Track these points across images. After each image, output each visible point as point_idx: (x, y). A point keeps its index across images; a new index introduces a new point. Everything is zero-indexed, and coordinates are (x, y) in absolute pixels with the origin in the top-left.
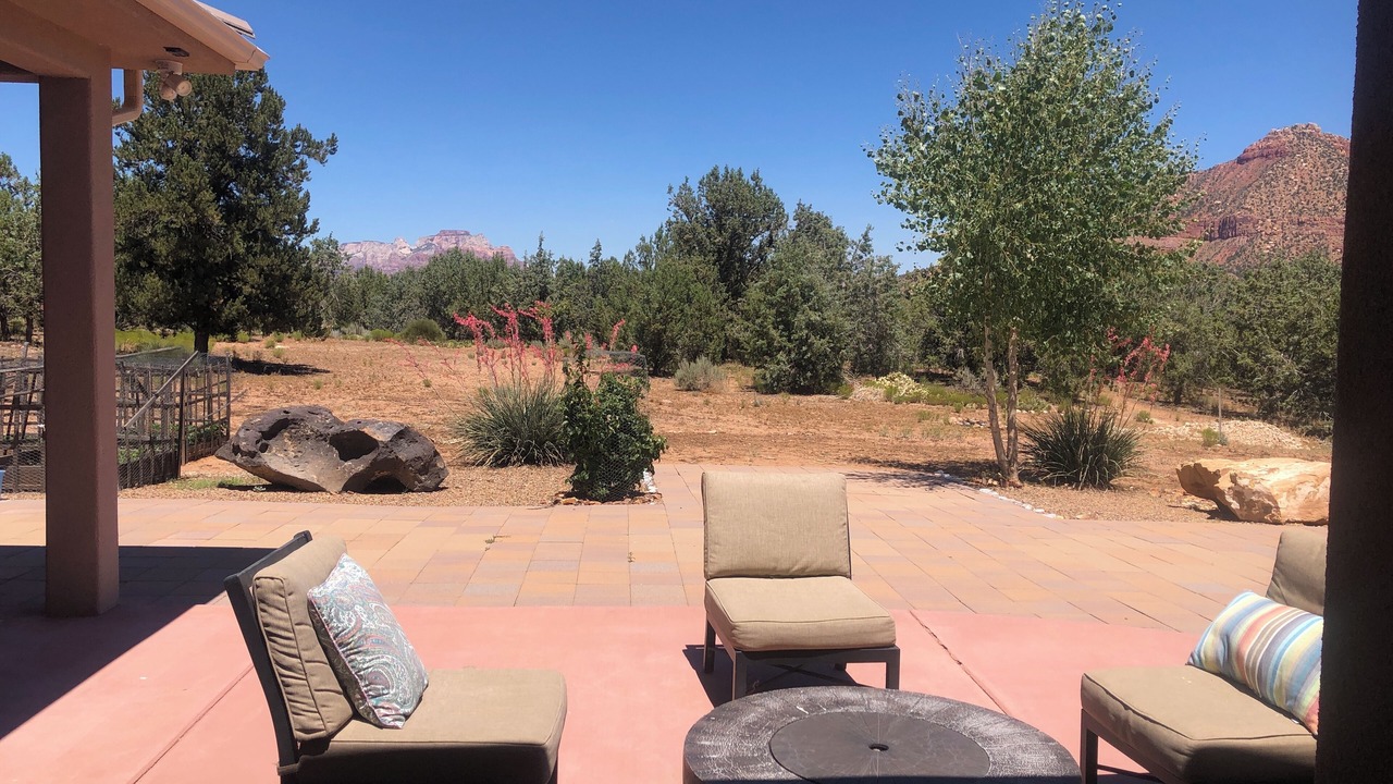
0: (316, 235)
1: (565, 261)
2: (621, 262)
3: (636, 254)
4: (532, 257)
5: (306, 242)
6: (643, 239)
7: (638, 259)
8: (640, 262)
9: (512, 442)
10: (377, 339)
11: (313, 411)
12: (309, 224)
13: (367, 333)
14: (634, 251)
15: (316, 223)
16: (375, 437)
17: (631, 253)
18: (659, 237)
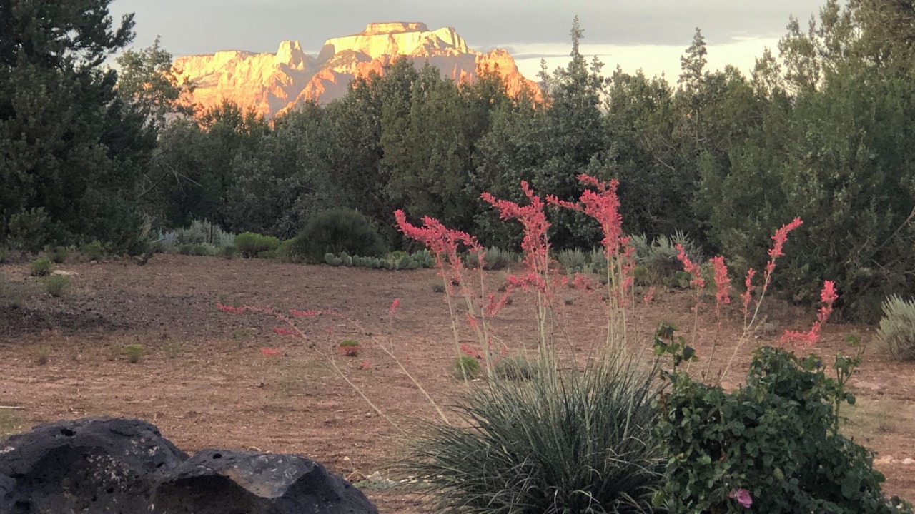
0: (128, 47)
1: (627, 79)
2: (749, 78)
3: (780, 61)
4: (560, 72)
5: (112, 62)
6: (795, 27)
7: (784, 70)
8: (788, 77)
9: (542, 496)
10: (250, 252)
11: (121, 431)
12: (115, 27)
13: (228, 239)
14: (775, 53)
15: (128, 23)
16: (251, 489)
17: (768, 56)
18: (830, 19)
